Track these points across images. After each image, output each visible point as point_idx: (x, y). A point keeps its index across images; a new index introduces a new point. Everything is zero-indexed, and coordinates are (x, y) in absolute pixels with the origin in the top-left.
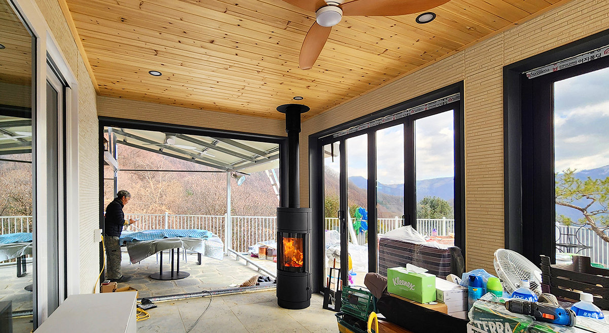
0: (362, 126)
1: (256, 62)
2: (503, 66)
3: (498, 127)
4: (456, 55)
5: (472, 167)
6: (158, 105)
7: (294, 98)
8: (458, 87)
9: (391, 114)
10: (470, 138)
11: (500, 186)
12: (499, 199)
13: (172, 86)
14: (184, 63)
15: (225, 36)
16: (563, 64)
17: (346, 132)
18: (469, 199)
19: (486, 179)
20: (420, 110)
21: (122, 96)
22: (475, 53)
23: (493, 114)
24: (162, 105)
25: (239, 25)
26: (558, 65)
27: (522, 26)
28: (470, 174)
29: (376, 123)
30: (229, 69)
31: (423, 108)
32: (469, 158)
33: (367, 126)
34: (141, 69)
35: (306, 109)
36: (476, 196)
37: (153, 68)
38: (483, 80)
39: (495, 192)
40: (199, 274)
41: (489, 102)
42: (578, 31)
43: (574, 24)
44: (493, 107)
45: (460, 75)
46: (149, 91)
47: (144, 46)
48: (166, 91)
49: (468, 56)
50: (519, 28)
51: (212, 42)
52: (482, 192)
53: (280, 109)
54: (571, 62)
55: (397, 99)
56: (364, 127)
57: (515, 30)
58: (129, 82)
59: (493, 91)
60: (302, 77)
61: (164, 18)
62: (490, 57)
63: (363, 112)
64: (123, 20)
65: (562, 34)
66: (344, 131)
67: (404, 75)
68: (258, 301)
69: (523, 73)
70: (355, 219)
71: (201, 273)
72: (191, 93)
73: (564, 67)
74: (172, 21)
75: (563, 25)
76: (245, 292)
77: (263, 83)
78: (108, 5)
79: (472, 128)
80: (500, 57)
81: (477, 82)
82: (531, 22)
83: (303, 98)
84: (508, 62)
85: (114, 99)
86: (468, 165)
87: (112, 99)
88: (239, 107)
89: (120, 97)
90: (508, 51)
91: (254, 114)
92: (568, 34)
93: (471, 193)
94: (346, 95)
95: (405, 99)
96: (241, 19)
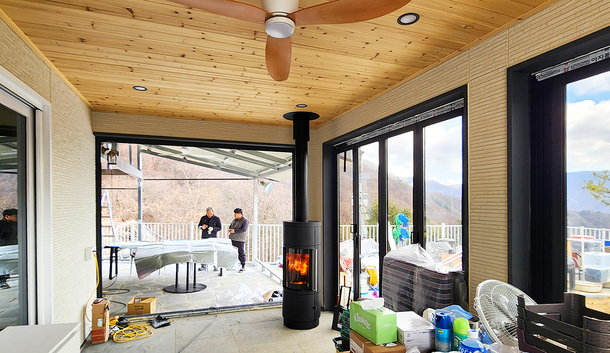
0: (373, 133)
1: (240, 73)
2: (507, 67)
3: (501, 137)
4: (460, 55)
5: (476, 182)
6: (156, 118)
7: (297, 106)
8: (461, 92)
9: (400, 120)
10: (474, 149)
11: (504, 204)
12: (502, 220)
13: (163, 100)
14: (164, 77)
15: (194, 50)
16: (574, 64)
17: (358, 139)
18: (473, 218)
19: (489, 196)
20: (428, 116)
21: (117, 111)
22: (479, 54)
23: (498, 122)
24: (160, 118)
25: (203, 38)
26: (570, 65)
27: (527, 21)
28: (474, 190)
29: (386, 129)
30: (214, 81)
31: (431, 113)
32: (473, 172)
33: (378, 133)
34: (124, 86)
35: (316, 116)
36: (480, 215)
37: (136, 84)
38: (487, 83)
39: (498, 211)
40: (217, 287)
41: (493, 108)
42: (586, 25)
43: (582, 18)
44: (497, 115)
45: (464, 78)
46: (141, 105)
47: (115, 63)
48: (159, 105)
49: (472, 57)
50: (524, 23)
51: (183, 56)
52: (486, 211)
53: (286, 116)
54: (583, 60)
55: (404, 105)
56: (375, 134)
57: (519, 26)
58: (117, 98)
59: (497, 96)
60: (296, 85)
61: (122, 35)
62: (494, 57)
63: (372, 119)
64: (82, 41)
65: (568, 29)
66: (356, 138)
67: (408, 78)
68: (264, 319)
69: (533, 74)
70: (395, 226)
71: (219, 286)
72: (186, 105)
73: (576, 67)
74: (132, 39)
75: (570, 19)
76: (253, 309)
77: (257, 93)
78: (62, 28)
79: (476, 138)
80: (504, 57)
81: (480, 86)
82: (536, 16)
83: (307, 106)
84: (512, 63)
85: (110, 114)
86: (472, 179)
87: (108, 114)
88: (242, 117)
89: (116, 112)
90: (512, 50)
91: (261, 124)
92: (575, 29)
93: (475, 211)
94: (354, 101)
95: (411, 104)
96: (204, 32)
